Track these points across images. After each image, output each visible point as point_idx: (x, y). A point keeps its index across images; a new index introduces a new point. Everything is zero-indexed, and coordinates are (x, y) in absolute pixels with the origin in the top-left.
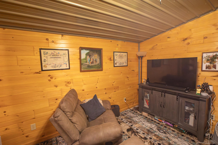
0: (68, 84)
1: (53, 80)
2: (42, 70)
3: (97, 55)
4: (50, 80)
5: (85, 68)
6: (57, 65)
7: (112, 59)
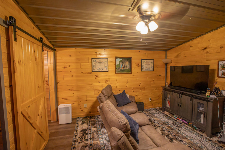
0: (106, 82)
1: (98, 78)
2: (92, 72)
3: (127, 62)
4: (96, 78)
5: (119, 71)
6: (100, 69)
7: (140, 65)
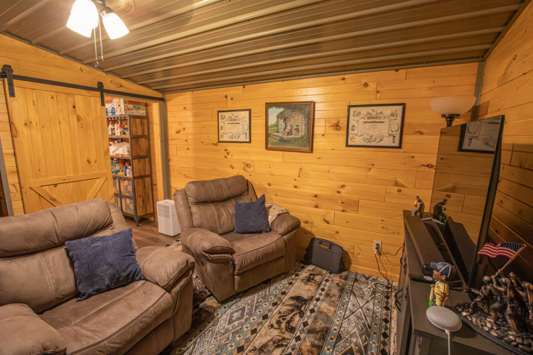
0: (246, 168)
2: (219, 142)
3: (300, 118)
4: (226, 157)
5: (274, 143)
6: (234, 135)
7: (342, 126)
